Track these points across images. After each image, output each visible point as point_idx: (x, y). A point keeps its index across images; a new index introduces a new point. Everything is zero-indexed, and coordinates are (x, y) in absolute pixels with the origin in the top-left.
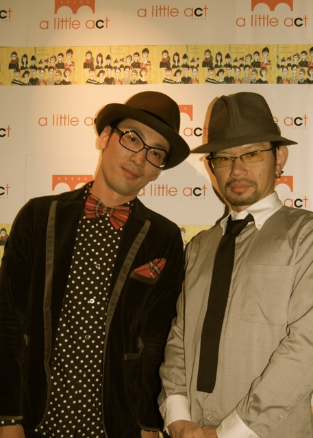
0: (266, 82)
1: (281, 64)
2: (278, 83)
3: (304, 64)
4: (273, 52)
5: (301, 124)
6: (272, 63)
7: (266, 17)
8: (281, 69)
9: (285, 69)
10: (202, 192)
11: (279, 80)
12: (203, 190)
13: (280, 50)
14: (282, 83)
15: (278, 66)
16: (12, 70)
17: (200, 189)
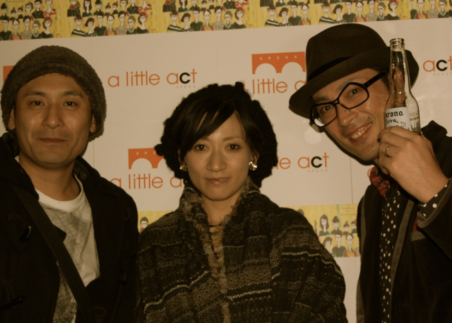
0: (397, 18)
2: (412, 18)
10: (322, 162)
11: (414, 14)
12: (323, 159)
14: (417, 18)
16: (72, 18)
17: (320, 159)
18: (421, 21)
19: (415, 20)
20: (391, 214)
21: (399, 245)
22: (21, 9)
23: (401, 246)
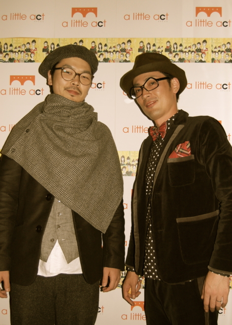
0: (204, 62)
1: (214, 50)
2: (212, 62)
3: (228, 50)
4: (209, 43)
5: (226, 88)
6: (209, 49)
7: (205, 20)
8: (214, 53)
9: (217, 54)
11: (213, 60)
13: (214, 41)
14: (215, 62)
15: (212, 52)
18: (217, 64)
19: (213, 63)
20: (157, 150)
21: (160, 164)
22: (19, 47)
23: (161, 165)
